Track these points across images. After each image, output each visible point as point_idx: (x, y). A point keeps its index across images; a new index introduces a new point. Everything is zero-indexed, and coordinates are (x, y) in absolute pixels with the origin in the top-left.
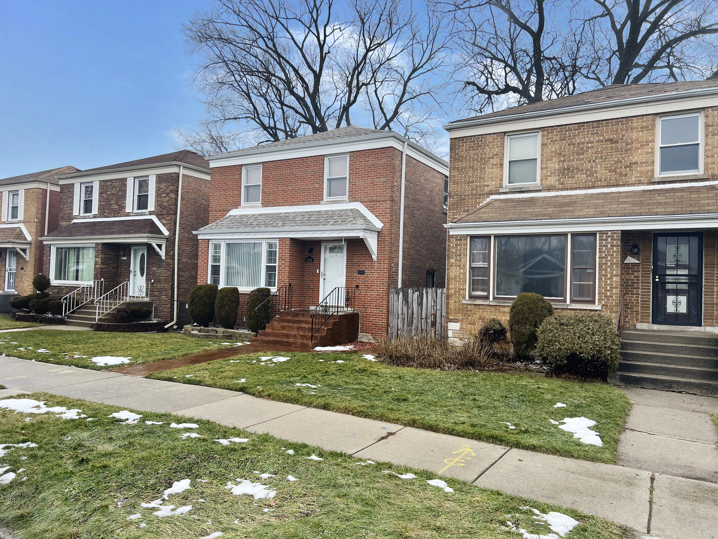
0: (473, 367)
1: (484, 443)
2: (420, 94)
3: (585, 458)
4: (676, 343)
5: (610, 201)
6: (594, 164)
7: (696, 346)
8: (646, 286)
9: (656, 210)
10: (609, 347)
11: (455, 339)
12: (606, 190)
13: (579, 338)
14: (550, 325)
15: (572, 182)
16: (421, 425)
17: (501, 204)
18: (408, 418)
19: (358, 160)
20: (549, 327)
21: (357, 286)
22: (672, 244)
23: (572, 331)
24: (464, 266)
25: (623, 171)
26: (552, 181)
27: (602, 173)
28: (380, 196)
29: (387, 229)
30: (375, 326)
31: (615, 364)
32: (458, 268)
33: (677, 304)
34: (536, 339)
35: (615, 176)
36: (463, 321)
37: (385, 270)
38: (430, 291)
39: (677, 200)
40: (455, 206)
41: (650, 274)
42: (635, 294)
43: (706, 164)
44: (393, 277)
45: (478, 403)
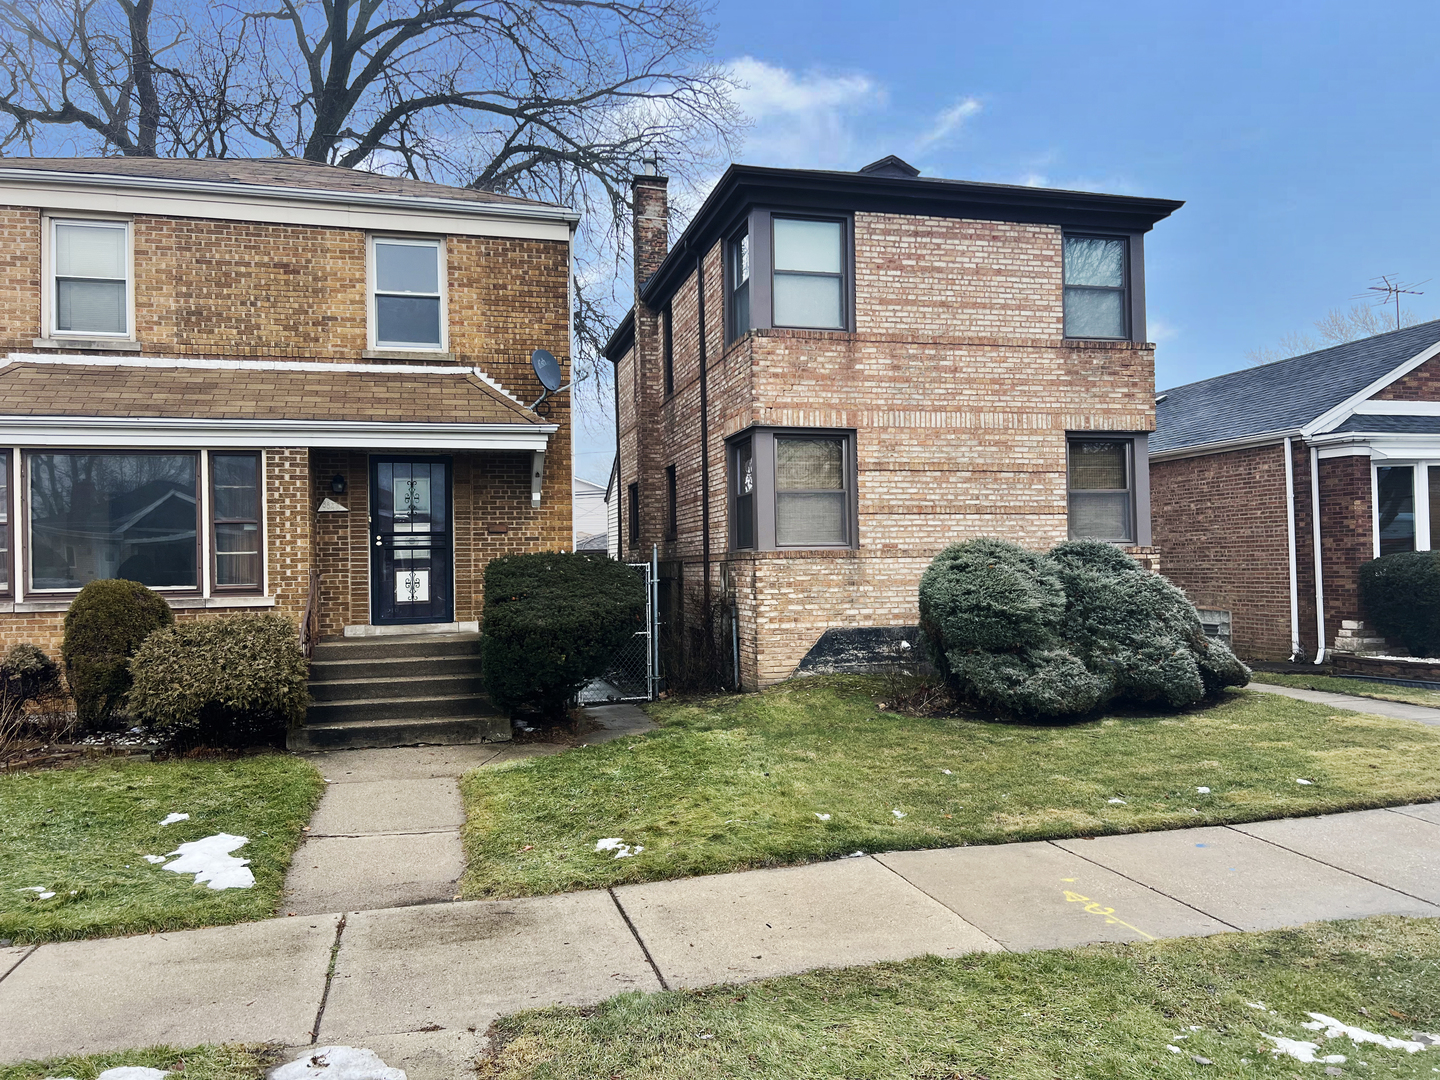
3: (214, 921)
4: (411, 656)
5: (288, 387)
6: (253, 309)
7: (441, 659)
8: (360, 554)
9: (370, 412)
10: (286, 679)
12: (280, 366)
13: (224, 668)
14: (160, 647)
15: (208, 342)
17: (39, 376)
20: (158, 651)
22: (402, 477)
23: (208, 655)
25: (312, 331)
26: (163, 334)
27: (270, 329)
31: (298, 712)
33: (412, 586)
34: (128, 680)
35: (296, 339)
39: (405, 395)
41: (365, 532)
42: (341, 571)
43: (451, 335)
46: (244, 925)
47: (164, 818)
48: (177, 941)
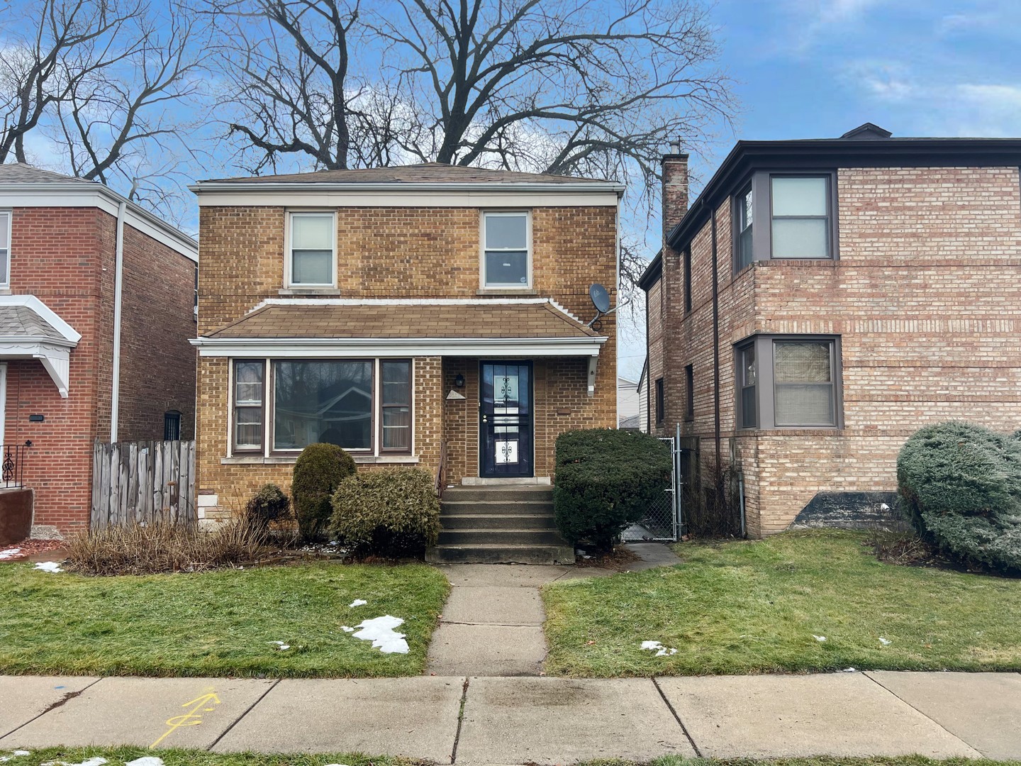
0: (235, 562)
1: (238, 679)
2: (158, 132)
3: (385, 674)
4: (505, 500)
5: (429, 316)
6: (408, 265)
7: (526, 502)
8: (473, 428)
9: (481, 332)
10: (427, 512)
11: (210, 521)
13: (388, 503)
14: (349, 489)
15: (380, 288)
16: (132, 670)
17: (282, 313)
18: (110, 661)
19: (30, 223)
20: (348, 491)
21: (29, 443)
22: (500, 375)
23: (378, 495)
24: (223, 405)
25: (444, 278)
26: (353, 283)
27: (418, 278)
28: (74, 287)
29: (89, 344)
30: (64, 512)
31: (433, 536)
32: (214, 408)
33: (507, 452)
34: (330, 510)
35: (434, 284)
36: (222, 492)
37: (85, 413)
38: (168, 446)
39: (504, 319)
40: (208, 311)
41: (477, 413)
42: (461, 440)
43: (535, 277)
44: (100, 425)
45: (236, 618)
46: (404, 678)
47: (352, 602)
48: (363, 685)
